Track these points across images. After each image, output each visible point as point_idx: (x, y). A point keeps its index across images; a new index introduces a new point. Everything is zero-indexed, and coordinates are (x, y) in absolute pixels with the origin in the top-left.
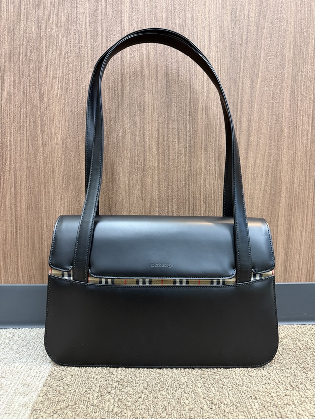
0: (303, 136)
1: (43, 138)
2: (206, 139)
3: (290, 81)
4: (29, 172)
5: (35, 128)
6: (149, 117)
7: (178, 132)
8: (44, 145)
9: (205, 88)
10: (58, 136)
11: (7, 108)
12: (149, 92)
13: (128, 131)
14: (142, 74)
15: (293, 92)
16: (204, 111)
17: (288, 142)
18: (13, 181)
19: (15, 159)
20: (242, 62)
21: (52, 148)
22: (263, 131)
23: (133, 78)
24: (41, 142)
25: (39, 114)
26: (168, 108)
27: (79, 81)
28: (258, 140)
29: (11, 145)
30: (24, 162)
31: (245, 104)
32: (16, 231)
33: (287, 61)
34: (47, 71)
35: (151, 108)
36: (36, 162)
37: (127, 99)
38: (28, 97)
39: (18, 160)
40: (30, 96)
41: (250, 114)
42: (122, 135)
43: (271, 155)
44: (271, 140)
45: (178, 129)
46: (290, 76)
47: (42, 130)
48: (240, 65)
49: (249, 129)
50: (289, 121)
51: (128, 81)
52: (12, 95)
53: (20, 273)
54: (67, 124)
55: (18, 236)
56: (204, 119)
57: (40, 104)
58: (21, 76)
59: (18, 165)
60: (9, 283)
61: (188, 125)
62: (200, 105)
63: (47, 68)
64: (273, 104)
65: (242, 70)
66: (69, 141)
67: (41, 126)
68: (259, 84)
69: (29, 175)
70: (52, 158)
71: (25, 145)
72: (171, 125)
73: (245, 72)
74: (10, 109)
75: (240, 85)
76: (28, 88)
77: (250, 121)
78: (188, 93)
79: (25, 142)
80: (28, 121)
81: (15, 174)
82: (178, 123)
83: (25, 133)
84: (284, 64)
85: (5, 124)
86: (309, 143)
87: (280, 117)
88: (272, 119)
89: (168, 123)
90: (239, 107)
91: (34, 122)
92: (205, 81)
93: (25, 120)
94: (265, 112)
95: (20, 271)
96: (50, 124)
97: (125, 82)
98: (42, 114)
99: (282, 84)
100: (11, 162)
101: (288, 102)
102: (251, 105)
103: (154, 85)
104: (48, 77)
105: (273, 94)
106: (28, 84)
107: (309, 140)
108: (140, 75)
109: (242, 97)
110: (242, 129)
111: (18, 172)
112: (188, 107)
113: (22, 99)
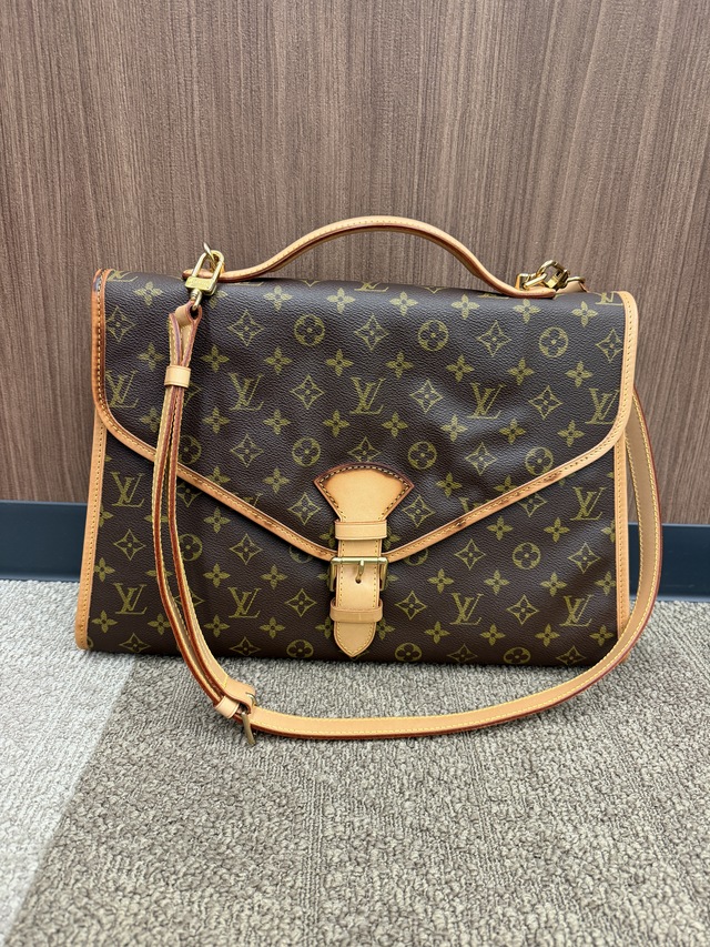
0: (674, 212)
1: (97, 201)
2: (456, 211)
3: (662, 73)
4: (72, 276)
5: (79, 178)
6: (330, 156)
7: (394, 192)
8: (101, 217)
9: (461, 89)
10: (130, 197)
11: (14, 128)
12: (331, 96)
13: (281, 186)
14: (315, 49)
15: (666, 101)
16: (455, 146)
17: (640, 225)
18: (41, 295)
19: (40, 246)
20: (554, 22)
21: (117, 224)
22: (585, 197)
23: (294, 59)
24: (93, 211)
25: (85, 144)
26: (374, 135)
27: (170, 65)
28: (571, 218)
29: (28, 215)
30: (60, 254)
31: (551, 131)
32: (55, 400)
33: (662, 21)
34: (97, 38)
35: (335, 135)
36: (86, 256)
37: (280, 111)
38: (58, 102)
39: (48, 249)
40: (63, 101)
41: (559, 156)
42: (268, 197)
43: (596, 253)
44: (600, 218)
45: (394, 186)
46: (664, 63)
47: (94, 183)
48: (548, 31)
49: (553, 192)
50: (648, 175)
51: (282, 69)
52: (23, 96)
53: (69, 482)
54: (148, 169)
55: (60, 410)
56: (453, 165)
57: (86, 119)
58: (39, 48)
59: (48, 259)
60: (47, 500)
61: (416, 177)
62: (446, 130)
63: (96, 30)
64: (615, 132)
65: (550, 43)
66: (153, 208)
67: (92, 173)
68: (587, 82)
69: (72, 283)
70: (120, 246)
71: (59, 216)
72: (378, 176)
73: (558, 48)
74: (21, 132)
75: (544, 82)
76: (56, 80)
77: (557, 173)
78: (420, 100)
79: (59, 209)
80: (61, 159)
81: (43, 279)
82: (394, 171)
83: (57, 187)
84: (654, 30)
85: (12, 166)
86: (687, 227)
87: (627, 163)
88: (608, 169)
89: (372, 172)
90: (535, 136)
91: (77, 163)
92: (462, 70)
93: (54, 158)
94: (594, 151)
95: (67, 476)
96: (111, 168)
97: (276, 69)
98: (91, 143)
99: (642, 83)
100: (31, 252)
101: (652, 126)
102: (565, 134)
103: (343, 78)
104: (100, 54)
105: (618, 107)
106: (55, 69)
107: (689, 219)
108: (310, 53)
109: (545, 112)
110: (537, 191)
111: (49, 276)
112: (418, 135)
113: (44, 107)
